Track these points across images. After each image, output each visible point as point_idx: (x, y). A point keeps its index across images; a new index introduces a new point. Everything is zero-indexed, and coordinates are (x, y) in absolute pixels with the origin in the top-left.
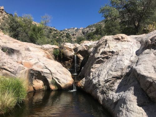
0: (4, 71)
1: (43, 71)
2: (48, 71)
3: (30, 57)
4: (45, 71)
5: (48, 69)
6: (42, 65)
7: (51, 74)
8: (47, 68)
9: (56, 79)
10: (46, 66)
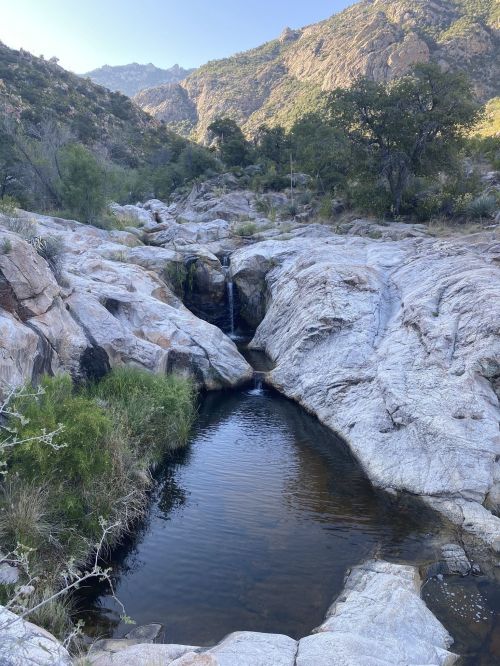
0: (132, 363)
1: (192, 351)
2: (200, 352)
3: (154, 318)
4: (195, 350)
5: (201, 347)
6: (187, 337)
7: (207, 356)
8: (197, 344)
9: (218, 368)
10: (194, 338)
